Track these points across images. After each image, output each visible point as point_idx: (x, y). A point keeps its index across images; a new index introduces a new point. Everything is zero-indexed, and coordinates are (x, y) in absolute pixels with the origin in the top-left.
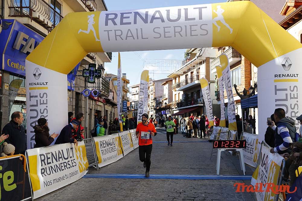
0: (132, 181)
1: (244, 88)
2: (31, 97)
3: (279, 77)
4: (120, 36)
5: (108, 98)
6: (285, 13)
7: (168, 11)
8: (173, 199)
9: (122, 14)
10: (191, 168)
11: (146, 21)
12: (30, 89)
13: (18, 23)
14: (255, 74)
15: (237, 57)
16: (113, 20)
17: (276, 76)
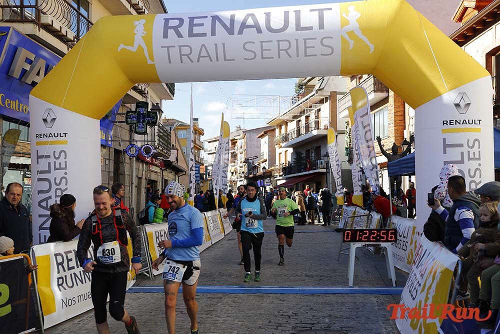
0: (209, 298)
1: (393, 143)
2: (39, 157)
3: (450, 124)
4: (187, 55)
5: (169, 159)
6: (460, 19)
7: (268, 15)
8: (277, 327)
9: (192, 19)
10: (307, 276)
11: (230, 31)
12: (38, 144)
13: (17, 33)
14: (411, 119)
15: (382, 91)
16: (176, 28)
17: (445, 122)
